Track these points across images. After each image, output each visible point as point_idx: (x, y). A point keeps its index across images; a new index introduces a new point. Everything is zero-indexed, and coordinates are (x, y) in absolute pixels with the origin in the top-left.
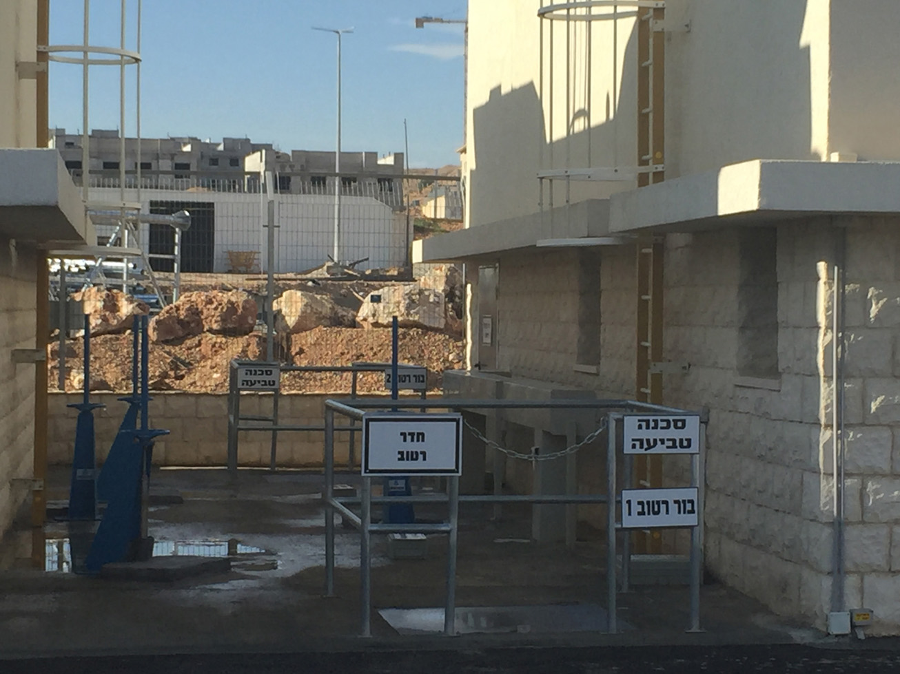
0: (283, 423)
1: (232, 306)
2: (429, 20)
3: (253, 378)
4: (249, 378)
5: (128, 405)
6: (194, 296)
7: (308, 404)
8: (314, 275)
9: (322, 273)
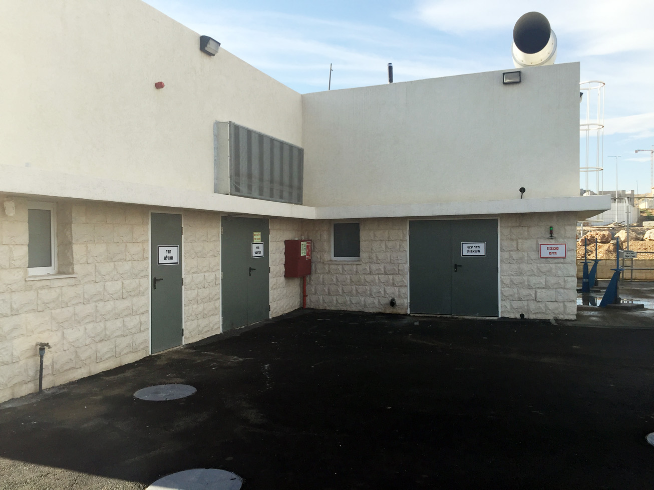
0: (634, 267)
1: (604, 235)
2: (639, 151)
3: (628, 255)
4: (627, 255)
5: (594, 262)
6: (592, 233)
7: (640, 262)
8: (609, 226)
9: (612, 225)
